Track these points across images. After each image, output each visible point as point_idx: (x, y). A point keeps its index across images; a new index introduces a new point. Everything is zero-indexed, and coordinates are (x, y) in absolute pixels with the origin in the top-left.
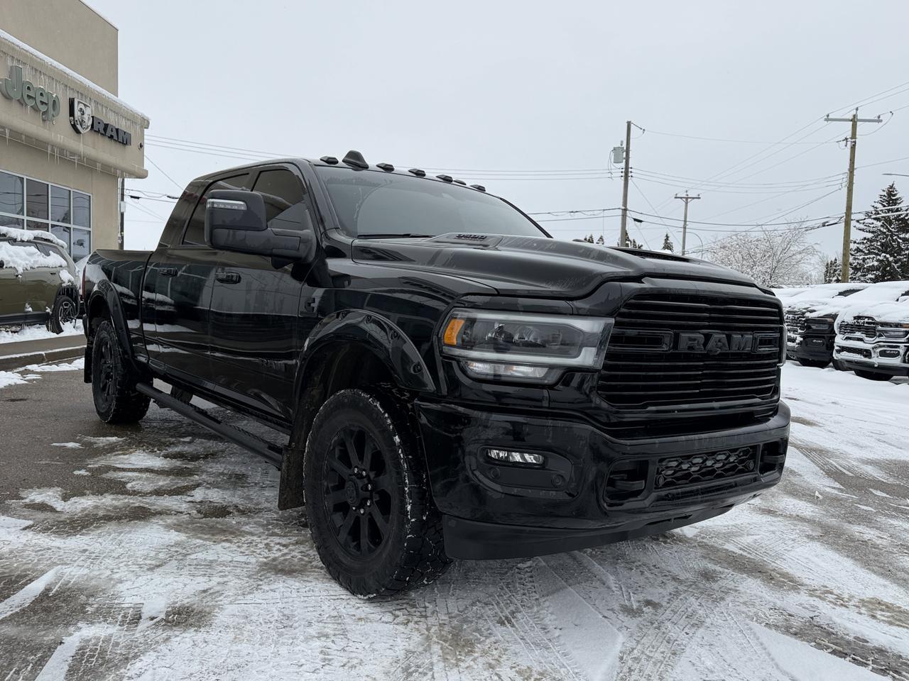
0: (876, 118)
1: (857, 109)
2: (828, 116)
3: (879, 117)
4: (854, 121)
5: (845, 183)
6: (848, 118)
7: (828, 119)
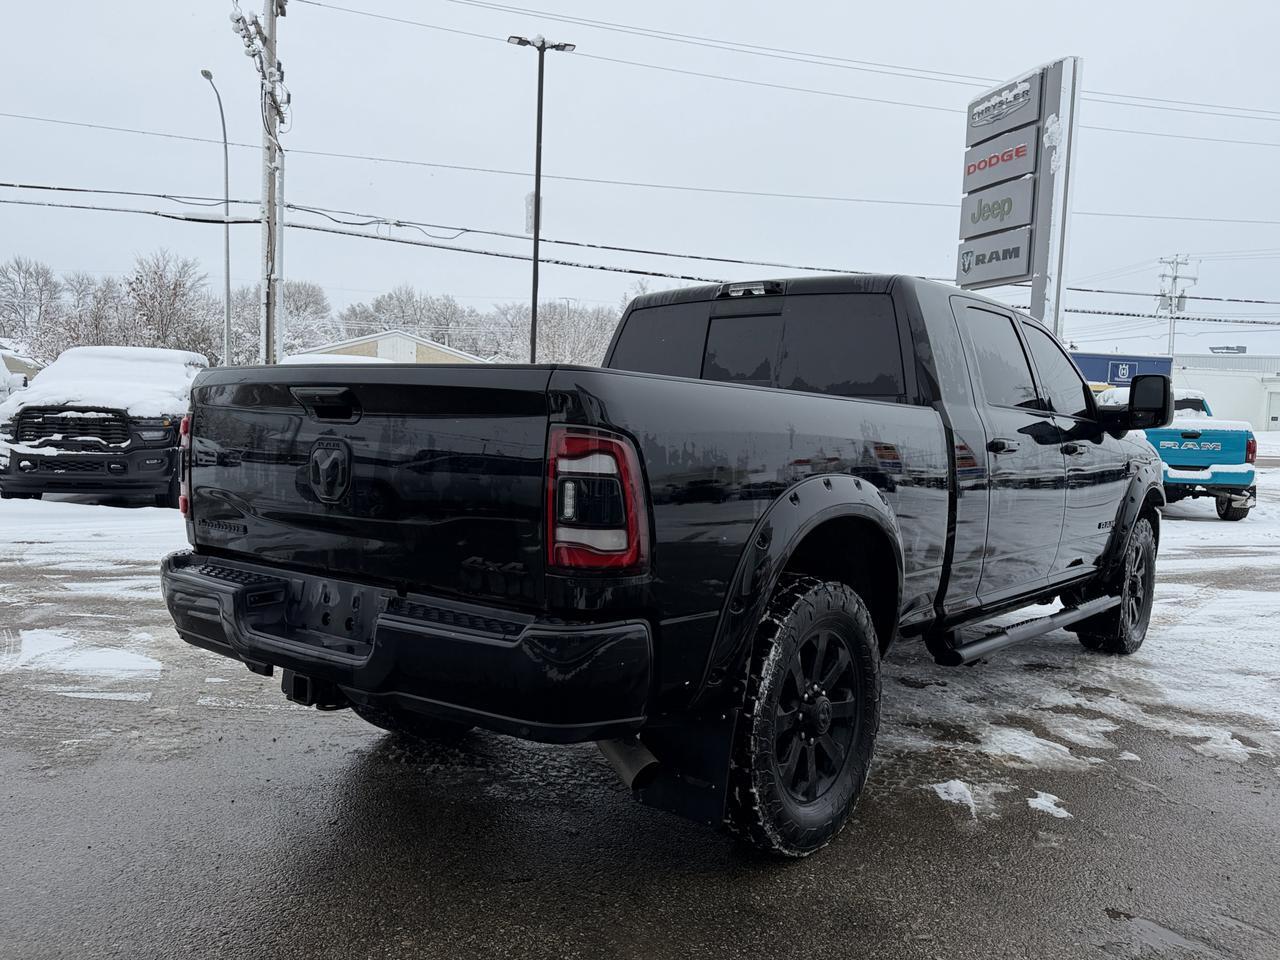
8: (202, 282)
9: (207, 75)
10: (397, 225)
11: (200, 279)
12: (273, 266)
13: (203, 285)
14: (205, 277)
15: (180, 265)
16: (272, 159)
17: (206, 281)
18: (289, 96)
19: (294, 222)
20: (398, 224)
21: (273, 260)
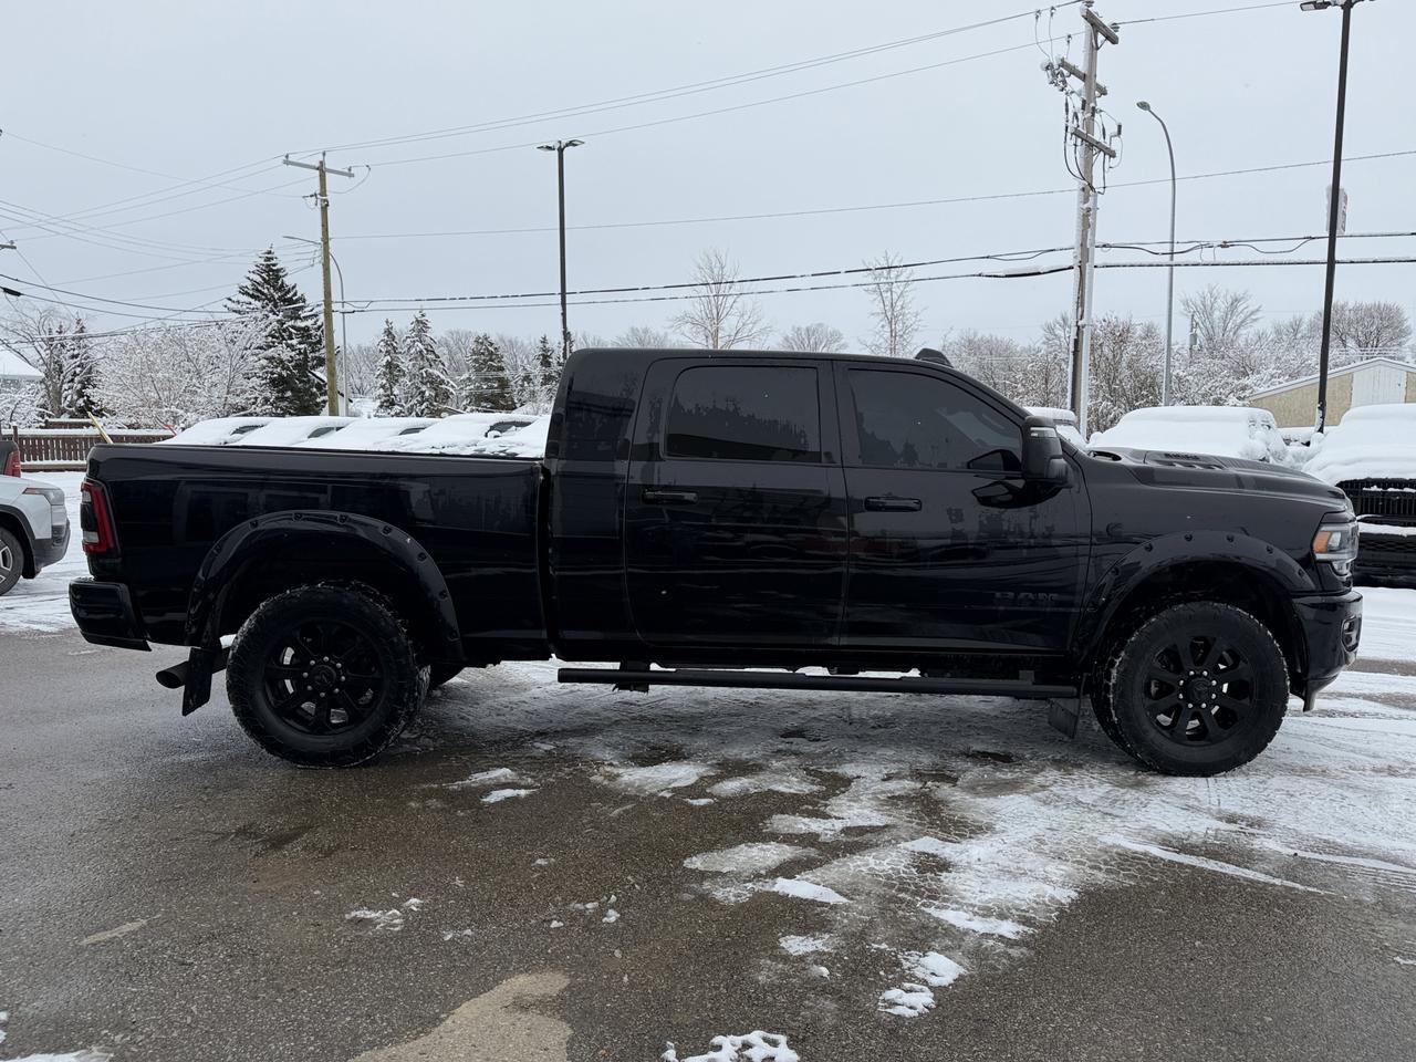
0: (347, 171)
1: (324, 154)
2: (287, 157)
3: (350, 170)
4: (322, 169)
5: (319, 259)
6: (313, 164)
7: (287, 162)
8: (1253, 317)
9: (1144, 106)
10: (1222, 246)
11: (1252, 313)
12: (1083, 311)
13: (1255, 320)
14: (1258, 310)
15: (1230, 301)
16: (1086, 200)
17: (1259, 315)
18: (1120, 127)
19: (1109, 262)
20: (1224, 245)
21: (1083, 306)
